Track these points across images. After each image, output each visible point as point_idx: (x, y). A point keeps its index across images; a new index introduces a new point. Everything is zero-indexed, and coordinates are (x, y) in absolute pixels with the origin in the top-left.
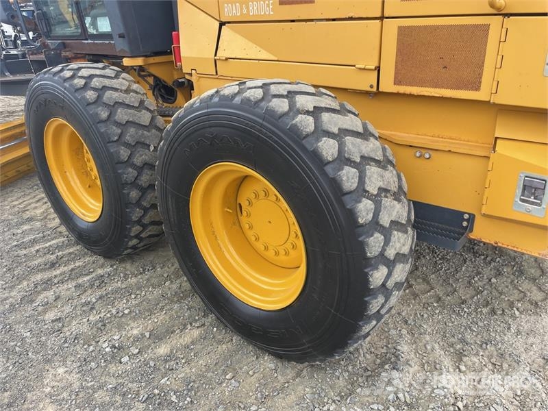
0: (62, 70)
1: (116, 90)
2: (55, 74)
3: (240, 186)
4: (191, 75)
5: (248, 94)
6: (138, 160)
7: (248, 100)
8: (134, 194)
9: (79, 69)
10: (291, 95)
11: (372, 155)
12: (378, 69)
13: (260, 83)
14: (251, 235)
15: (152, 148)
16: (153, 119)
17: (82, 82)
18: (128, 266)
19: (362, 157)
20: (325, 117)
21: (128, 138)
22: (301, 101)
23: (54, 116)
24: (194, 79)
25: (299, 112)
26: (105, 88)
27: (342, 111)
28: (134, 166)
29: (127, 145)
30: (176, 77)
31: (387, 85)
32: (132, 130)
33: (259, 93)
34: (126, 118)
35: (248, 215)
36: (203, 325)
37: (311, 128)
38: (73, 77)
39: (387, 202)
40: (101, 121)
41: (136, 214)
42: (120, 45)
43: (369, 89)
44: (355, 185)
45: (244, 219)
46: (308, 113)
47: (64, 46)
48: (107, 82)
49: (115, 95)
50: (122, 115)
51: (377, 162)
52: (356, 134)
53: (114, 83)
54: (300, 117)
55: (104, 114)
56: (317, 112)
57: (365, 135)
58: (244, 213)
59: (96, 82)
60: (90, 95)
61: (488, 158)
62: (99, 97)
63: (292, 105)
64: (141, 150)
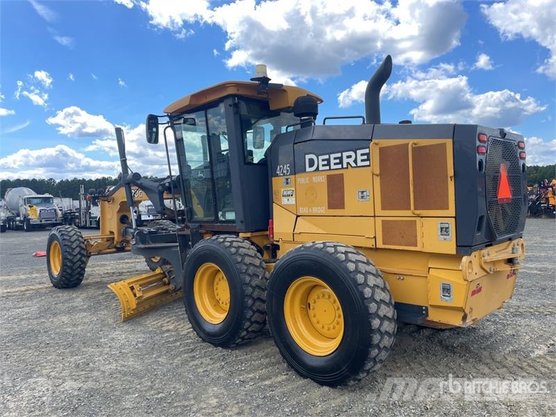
0: (217, 239)
1: (244, 248)
2: (215, 240)
3: (309, 294)
4: (278, 241)
5: (317, 246)
6: (253, 284)
7: (317, 248)
8: (250, 302)
9: (226, 238)
10: (335, 247)
11: (371, 271)
12: (375, 237)
13: (321, 242)
14: (314, 320)
15: (260, 278)
16: (261, 263)
17: (229, 244)
18: (237, 351)
19: (366, 271)
20: (350, 255)
21: (250, 271)
22: (339, 248)
23: (207, 262)
24: (279, 244)
25: (338, 253)
26: (239, 247)
27: (357, 253)
28: (251, 286)
29: (249, 275)
30: (265, 244)
31: (380, 245)
32: (252, 268)
33: (322, 246)
34: (249, 262)
35: (313, 309)
36: (287, 374)
37: (344, 258)
38: (223, 242)
39: (378, 291)
40: (238, 263)
41: (250, 313)
42: (238, 226)
43: (371, 247)
44: (363, 282)
45: (311, 313)
46: (342, 253)
47: (201, 226)
48: (240, 244)
49: (244, 250)
50: (247, 260)
51: (374, 275)
52: (364, 263)
53: (243, 245)
54: (339, 254)
55: (239, 259)
56: (346, 253)
57: (368, 263)
58: (311, 308)
59: (235, 244)
60: (233, 250)
61: (426, 277)
62: (237, 251)
63: (336, 250)
64: (255, 279)
